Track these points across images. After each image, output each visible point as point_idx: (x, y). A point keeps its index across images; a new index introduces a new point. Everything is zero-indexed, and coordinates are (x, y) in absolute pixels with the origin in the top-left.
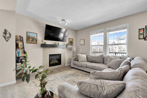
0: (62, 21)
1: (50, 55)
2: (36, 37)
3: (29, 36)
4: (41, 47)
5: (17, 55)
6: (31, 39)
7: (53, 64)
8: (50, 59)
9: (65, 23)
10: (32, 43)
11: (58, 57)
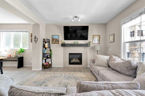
0: (73, 19)
1: (70, 54)
2: (58, 39)
3: (53, 38)
4: (62, 46)
5: (44, 52)
6: (54, 41)
7: (73, 63)
8: (70, 57)
9: (78, 19)
10: (55, 44)
11: (78, 56)
